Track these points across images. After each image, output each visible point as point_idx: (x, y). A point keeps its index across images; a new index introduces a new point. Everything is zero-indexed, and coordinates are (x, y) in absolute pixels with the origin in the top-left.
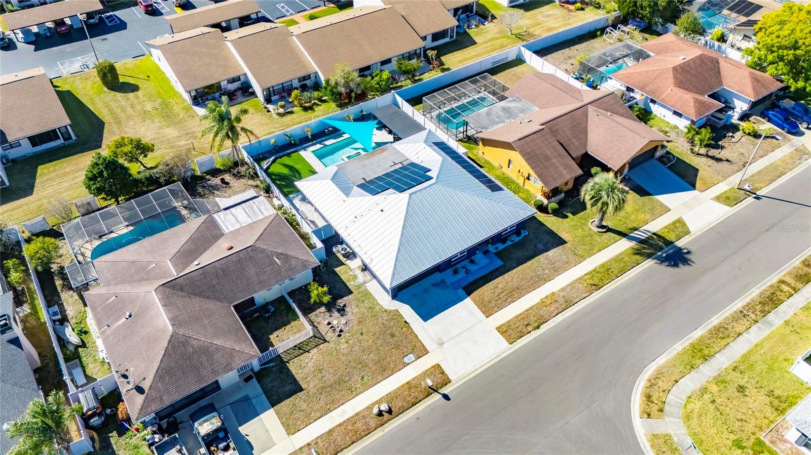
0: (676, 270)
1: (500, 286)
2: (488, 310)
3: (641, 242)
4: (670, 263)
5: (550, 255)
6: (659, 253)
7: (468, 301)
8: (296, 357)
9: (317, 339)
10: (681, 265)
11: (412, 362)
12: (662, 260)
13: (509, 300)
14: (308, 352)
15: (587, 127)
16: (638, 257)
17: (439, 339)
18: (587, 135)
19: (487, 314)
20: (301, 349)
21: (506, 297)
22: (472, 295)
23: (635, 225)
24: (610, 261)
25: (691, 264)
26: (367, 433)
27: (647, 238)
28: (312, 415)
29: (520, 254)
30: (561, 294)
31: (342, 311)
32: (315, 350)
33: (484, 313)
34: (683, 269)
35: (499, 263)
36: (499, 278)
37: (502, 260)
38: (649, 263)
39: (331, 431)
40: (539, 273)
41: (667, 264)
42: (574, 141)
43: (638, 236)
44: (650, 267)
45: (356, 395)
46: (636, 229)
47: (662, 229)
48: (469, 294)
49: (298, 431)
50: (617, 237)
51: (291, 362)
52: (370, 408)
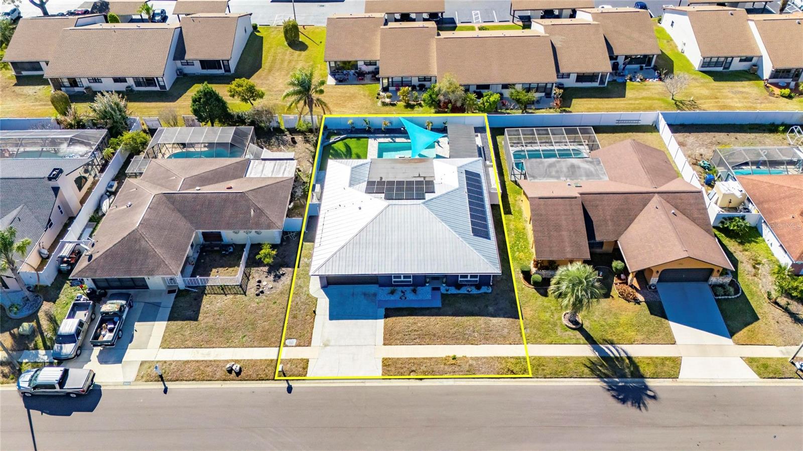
0: (619, 405)
1: (419, 325)
2: (389, 339)
3: (606, 358)
4: (619, 395)
5: (494, 322)
6: (617, 380)
7: (381, 323)
8: (215, 294)
9: (240, 289)
10: (629, 403)
11: (290, 346)
12: (612, 388)
13: (418, 340)
14: (226, 295)
15: (636, 216)
16: (587, 370)
17: (328, 340)
18: (630, 224)
19: (387, 342)
20: (224, 290)
21: (416, 336)
22: (388, 319)
23: (614, 338)
24: (551, 358)
25: (643, 408)
26: (209, 379)
27: (616, 358)
28: (186, 342)
29: (464, 306)
30: (471, 362)
31: (278, 277)
32: (231, 296)
33: (385, 339)
34: (628, 410)
35: (438, 303)
36: (424, 317)
37: (443, 304)
38: (595, 383)
39: (187, 362)
40: (467, 332)
41: (614, 393)
42: (610, 223)
43: (607, 350)
44: (591, 387)
45: (229, 347)
46: (612, 343)
47: (643, 358)
48: (386, 317)
49: (169, 348)
50: (582, 339)
51: (208, 295)
52: (227, 361)
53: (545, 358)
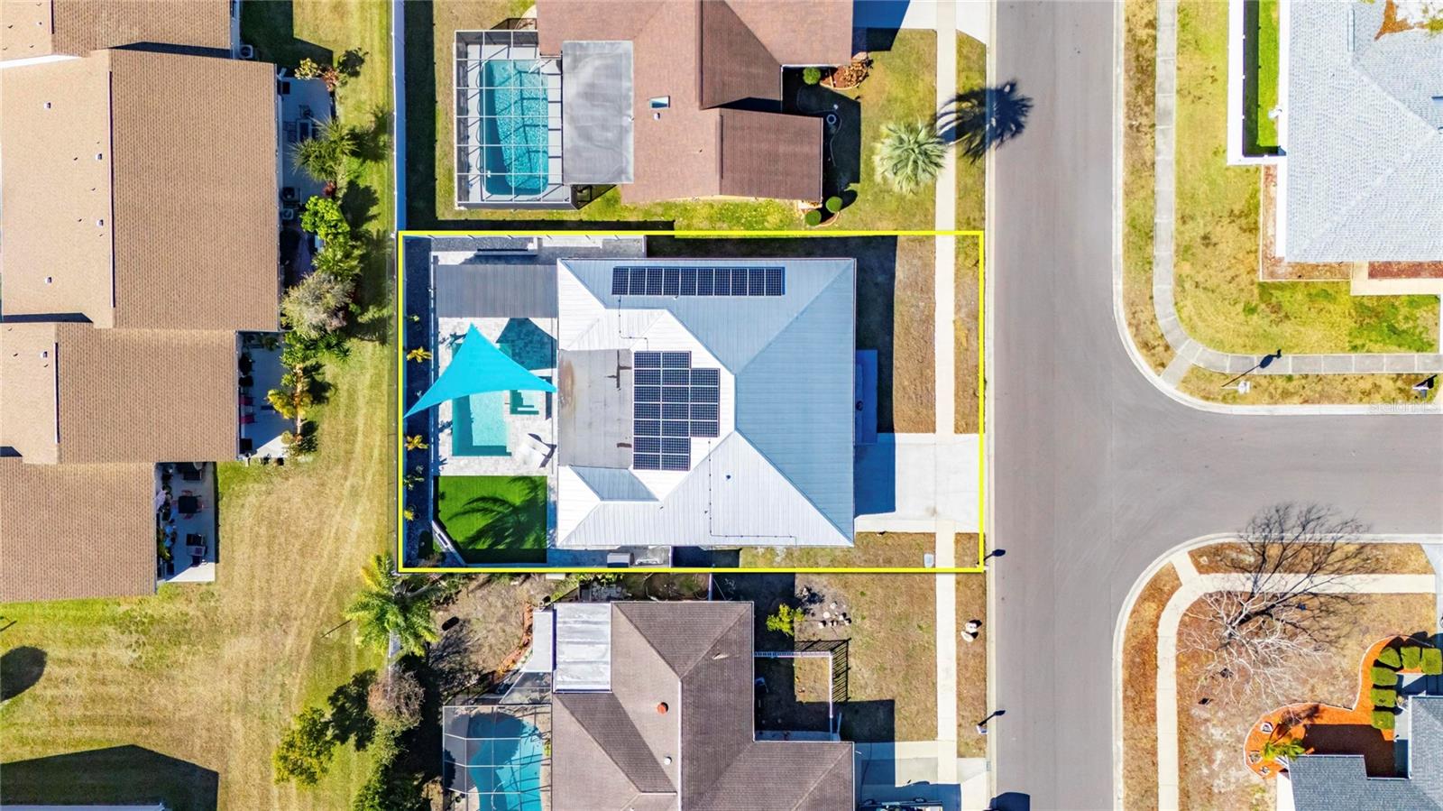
1: (906, 381)
3: (958, 133)
4: (1011, 130)
6: (988, 126)
8: (846, 686)
9: (837, 650)
10: (1022, 119)
11: (935, 559)
12: (999, 134)
13: (929, 386)
14: (848, 669)
15: (741, 23)
16: (978, 162)
17: (927, 509)
18: (755, 37)
19: (931, 428)
21: (923, 388)
23: (928, 113)
26: (983, 660)
27: (957, 119)
29: (875, 316)
30: (963, 315)
31: (814, 598)
33: (927, 431)
35: (874, 355)
36: (894, 377)
38: (991, 157)
39: (960, 697)
40: (917, 317)
41: (1007, 136)
43: (946, 128)
44: (998, 163)
45: (935, 646)
46: (935, 118)
47: (958, 82)
48: (891, 430)
49: (936, 727)
51: (849, 695)
52: (960, 642)
53: (958, 215)
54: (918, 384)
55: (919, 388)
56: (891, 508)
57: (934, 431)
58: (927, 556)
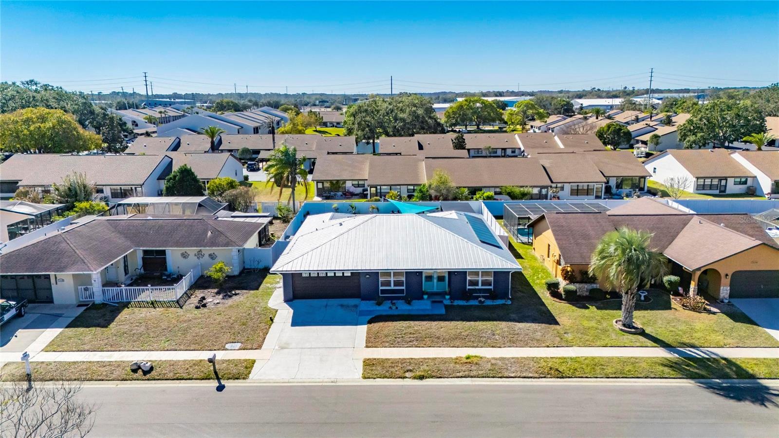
1: (416, 328)
2: (374, 342)
3: (690, 359)
4: (729, 394)
5: (521, 326)
6: (718, 380)
7: (363, 328)
8: (141, 307)
9: (176, 304)
11: (231, 350)
13: (414, 343)
14: (155, 308)
15: (678, 233)
16: (671, 371)
17: (287, 344)
18: (673, 239)
19: (371, 345)
20: (153, 304)
22: (372, 324)
23: (696, 342)
27: (706, 359)
28: (82, 347)
30: (493, 361)
31: (228, 296)
33: (368, 343)
35: (443, 311)
37: (447, 312)
38: (684, 383)
39: (74, 363)
43: (690, 353)
46: (694, 347)
51: (131, 308)
53: (601, 358)
54: (415, 336)
55: (412, 336)
56: (295, 323)
57: (367, 347)
58: (238, 345)
